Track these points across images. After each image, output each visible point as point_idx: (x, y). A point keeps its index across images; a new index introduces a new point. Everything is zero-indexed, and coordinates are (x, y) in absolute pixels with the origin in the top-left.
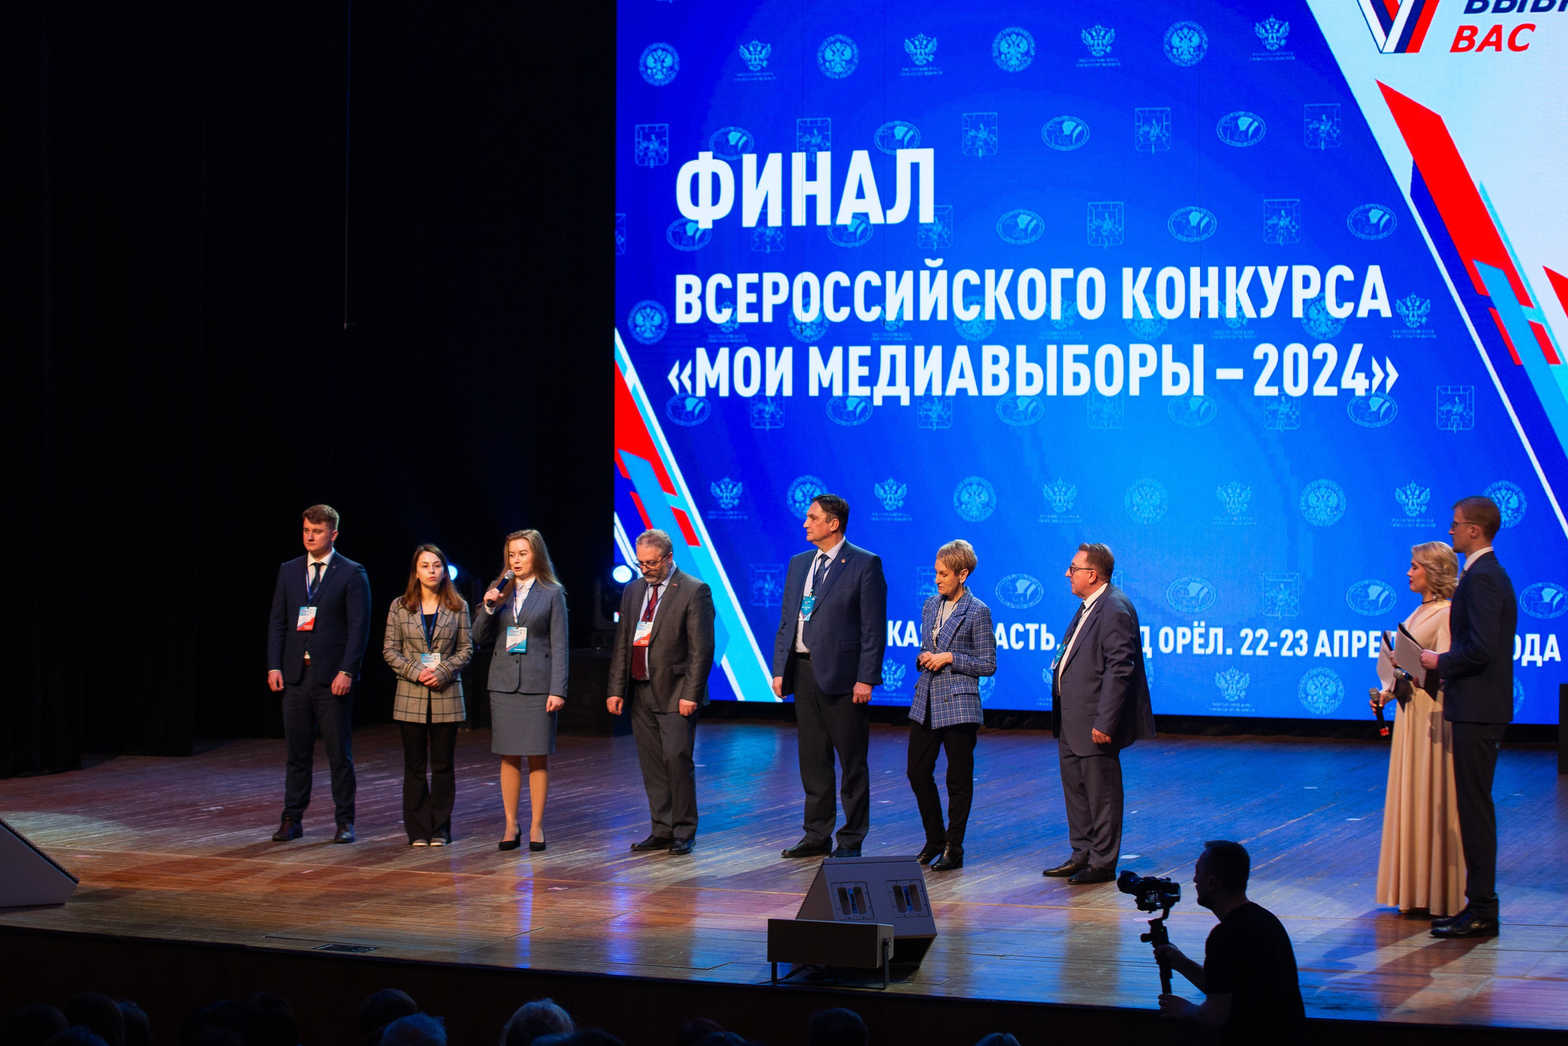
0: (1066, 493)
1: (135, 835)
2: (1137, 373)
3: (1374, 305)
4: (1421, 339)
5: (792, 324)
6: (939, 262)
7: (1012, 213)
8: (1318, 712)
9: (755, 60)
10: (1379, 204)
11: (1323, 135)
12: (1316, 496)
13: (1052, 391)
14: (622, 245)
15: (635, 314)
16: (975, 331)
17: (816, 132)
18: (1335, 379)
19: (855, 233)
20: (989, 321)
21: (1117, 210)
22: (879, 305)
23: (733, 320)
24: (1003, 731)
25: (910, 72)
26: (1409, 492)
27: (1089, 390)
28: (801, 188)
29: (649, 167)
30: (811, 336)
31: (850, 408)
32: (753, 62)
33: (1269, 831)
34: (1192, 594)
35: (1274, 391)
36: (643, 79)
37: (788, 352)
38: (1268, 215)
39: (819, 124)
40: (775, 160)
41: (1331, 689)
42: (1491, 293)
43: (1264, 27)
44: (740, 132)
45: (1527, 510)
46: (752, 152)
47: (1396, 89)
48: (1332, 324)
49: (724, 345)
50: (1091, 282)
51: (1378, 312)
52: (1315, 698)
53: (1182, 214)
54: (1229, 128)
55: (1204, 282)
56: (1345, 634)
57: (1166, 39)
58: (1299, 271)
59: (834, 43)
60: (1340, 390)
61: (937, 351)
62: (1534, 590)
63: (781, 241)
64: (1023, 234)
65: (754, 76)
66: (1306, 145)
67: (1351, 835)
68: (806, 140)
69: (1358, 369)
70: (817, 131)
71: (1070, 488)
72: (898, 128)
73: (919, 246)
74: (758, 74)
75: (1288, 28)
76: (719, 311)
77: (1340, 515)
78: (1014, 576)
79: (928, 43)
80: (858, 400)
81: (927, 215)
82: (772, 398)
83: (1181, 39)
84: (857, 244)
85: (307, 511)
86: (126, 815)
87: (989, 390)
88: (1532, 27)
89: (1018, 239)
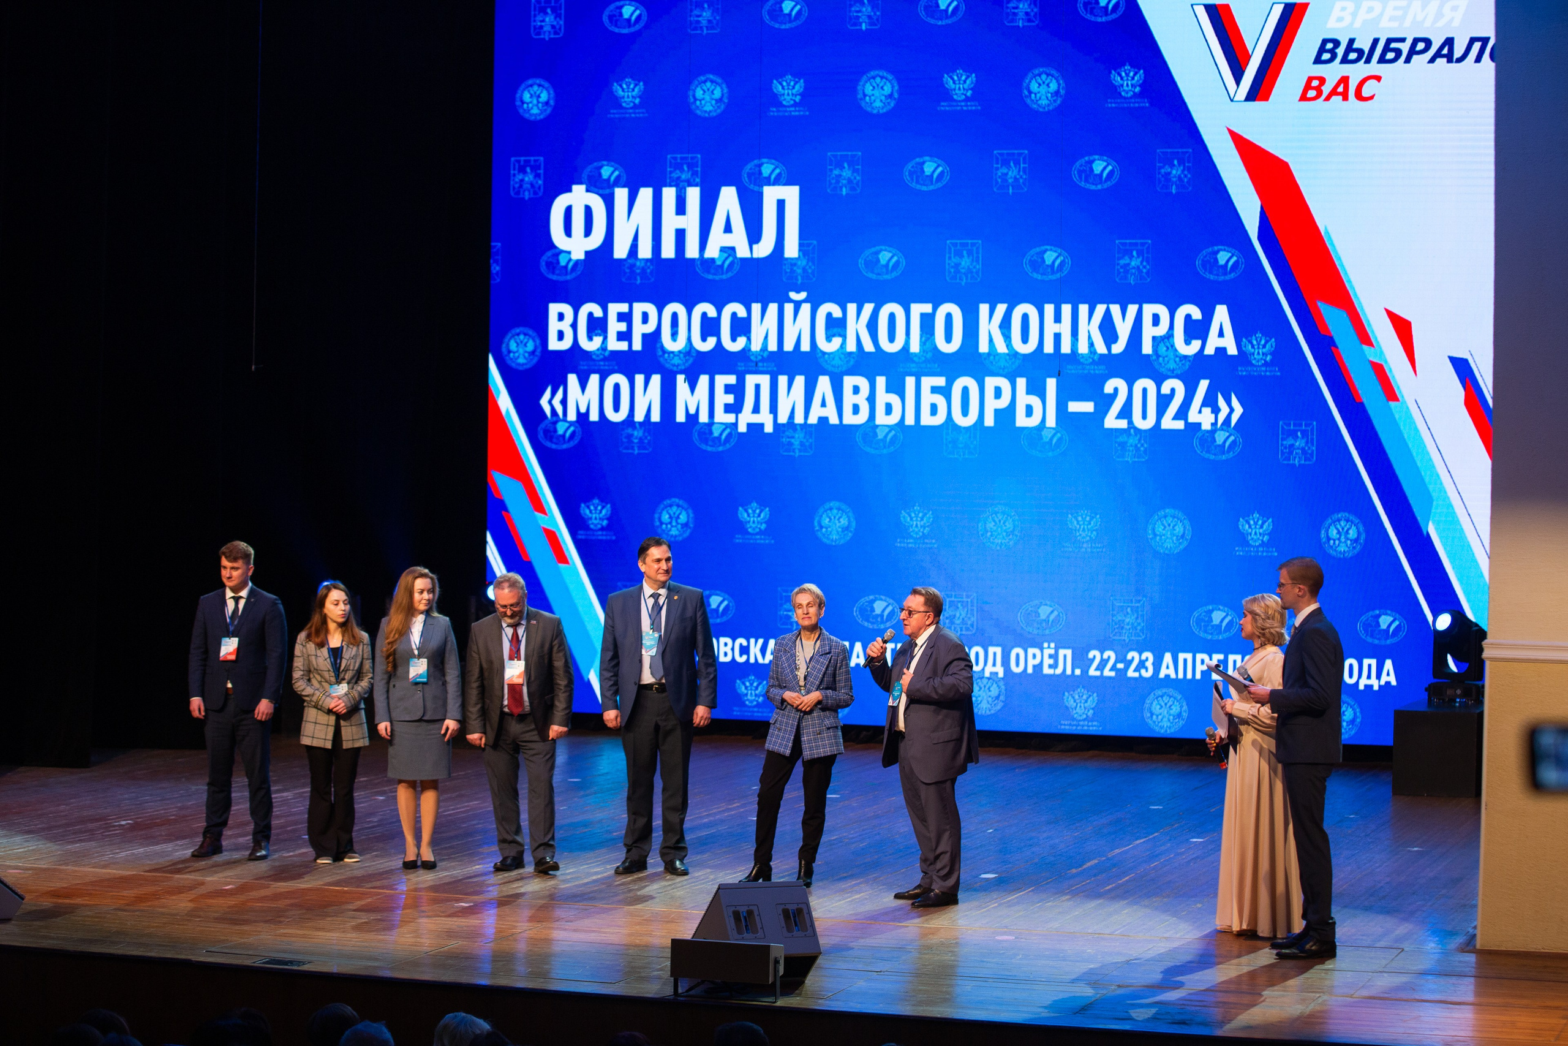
0: (922, 519)
1: (58, 850)
2: (992, 405)
3: (1221, 342)
4: (1265, 375)
5: (660, 353)
6: (803, 295)
7: (873, 250)
8: (1162, 731)
9: (628, 97)
10: (1228, 246)
11: (1174, 179)
12: (1163, 525)
13: (910, 420)
14: (497, 273)
15: (509, 341)
16: (837, 362)
17: (685, 168)
18: (1182, 414)
19: (722, 266)
20: (851, 353)
21: (975, 248)
22: (745, 335)
23: (604, 348)
24: (859, 746)
25: (778, 111)
26: (1252, 522)
27: (946, 421)
28: (671, 222)
29: (524, 198)
30: (678, 366)
31: (716, 434)
32: (626, 99)
33: (1117, 851)
34: (1043, 616)
35: (1123, 424)
36: (518, 113)
37: (656, 379)
38: (1121, 255)
39: (690, 161)
40: (645, 194)
41: (1176, 709)
42: (1333, 333)
43: (1120, 75)
44: (612, 166)
45: (1366, 540)
46: (624, 186)
47: (1245, 136)
48: (1181, 361)
49: (595, 372)
50: (949, 317)
51: (1225, 349)
52: (1160, 717)
53: (1037, 254)
54: (1084, 171)
55: (1058, 319)
56: (1189, 656)
57: (1025, 85)
58: (1149, 309)
59: (705, 82)
60: (1187, 424)
61: (800, 381)
62: (1372, 616)
63: (651, 272)
64: (884, 270)
65: (626, 113)
66: (1158, 189)
67: (1194, 856)
68: (676, 176)
69: (1204, 404)
70: (688, 167)
71: (924, 515)
72: (765, 165)
73: (784, 280)
74: (631, 111)
75: (1143, 76)
76: (590, 338)
77: (1185, 543)
78: (871, 597)
79: (795, 84)
80: (724, 427)
81: (792, 250)
82: (640, 423)
83: (1040, 85)
84: (724, 277)
85: (223, 549)
86: (43, 829)
87: (849, 419)
88: (1378, 78)
89: (878, 274)
